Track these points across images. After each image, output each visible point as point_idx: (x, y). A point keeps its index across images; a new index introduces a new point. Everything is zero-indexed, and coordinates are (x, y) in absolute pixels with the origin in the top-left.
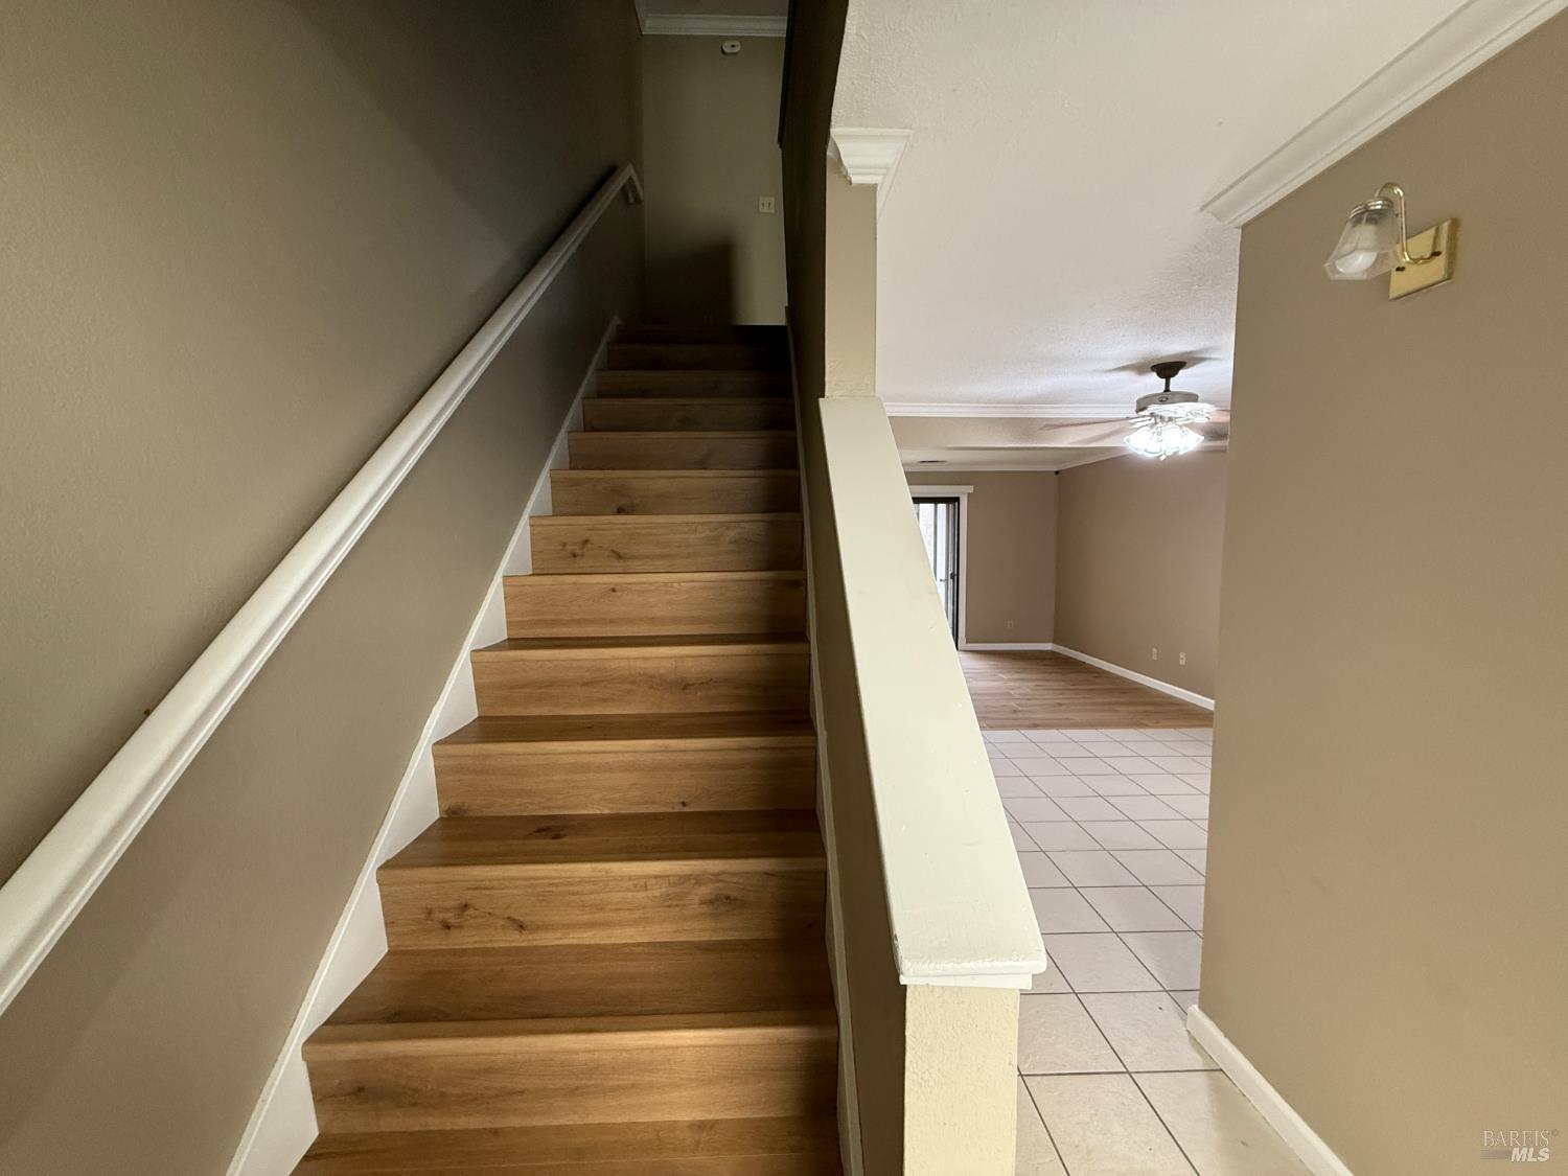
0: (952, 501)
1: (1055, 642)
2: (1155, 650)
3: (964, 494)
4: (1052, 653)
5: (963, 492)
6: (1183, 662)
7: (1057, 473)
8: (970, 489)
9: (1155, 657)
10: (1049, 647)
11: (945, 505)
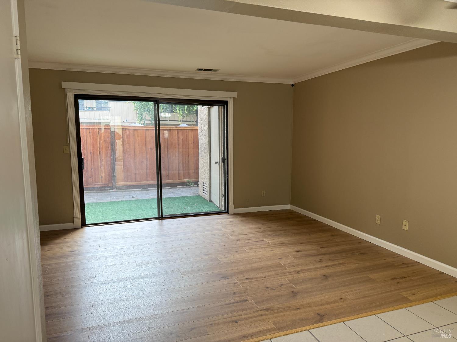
0: (223, 104)
1: (292, 203)
2: (378, 216)
3: (231, 98)
4: (290, 212)
5: (229, 96)
6: (406, 228)
7: (293, 85)
8: (235, 94)
9: (378, 222)
10: (288, 207)
11: (217, 107)
